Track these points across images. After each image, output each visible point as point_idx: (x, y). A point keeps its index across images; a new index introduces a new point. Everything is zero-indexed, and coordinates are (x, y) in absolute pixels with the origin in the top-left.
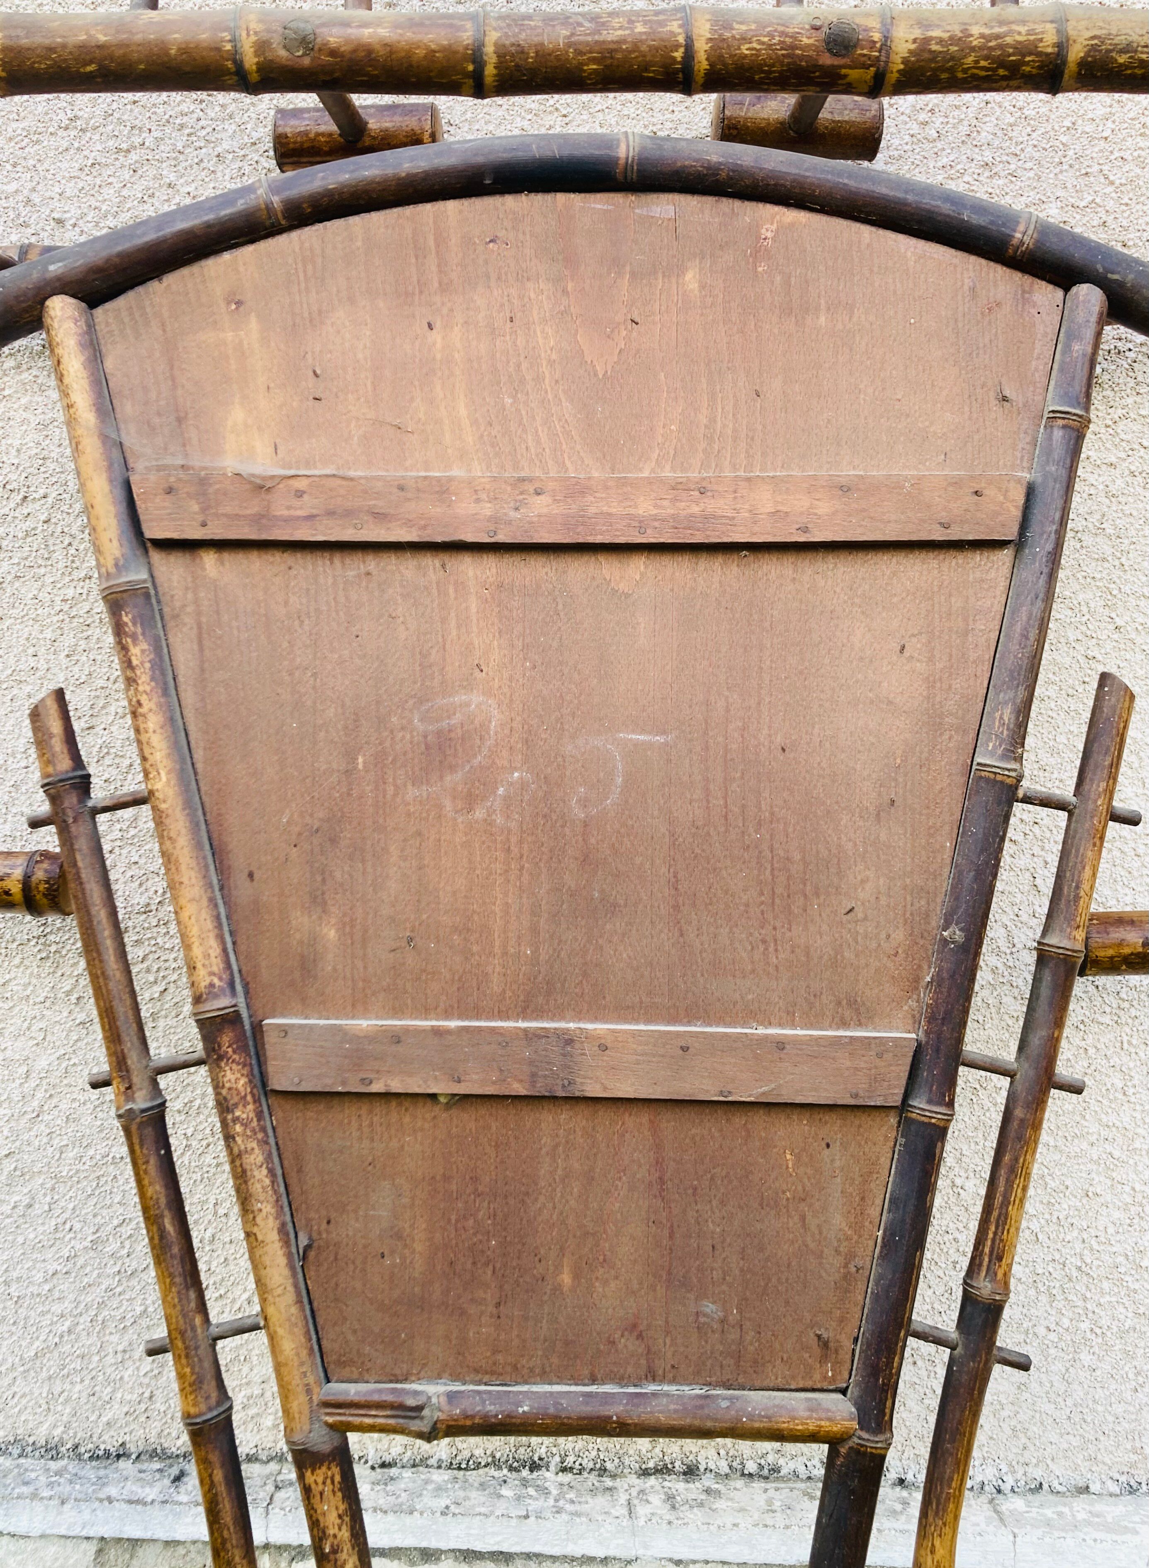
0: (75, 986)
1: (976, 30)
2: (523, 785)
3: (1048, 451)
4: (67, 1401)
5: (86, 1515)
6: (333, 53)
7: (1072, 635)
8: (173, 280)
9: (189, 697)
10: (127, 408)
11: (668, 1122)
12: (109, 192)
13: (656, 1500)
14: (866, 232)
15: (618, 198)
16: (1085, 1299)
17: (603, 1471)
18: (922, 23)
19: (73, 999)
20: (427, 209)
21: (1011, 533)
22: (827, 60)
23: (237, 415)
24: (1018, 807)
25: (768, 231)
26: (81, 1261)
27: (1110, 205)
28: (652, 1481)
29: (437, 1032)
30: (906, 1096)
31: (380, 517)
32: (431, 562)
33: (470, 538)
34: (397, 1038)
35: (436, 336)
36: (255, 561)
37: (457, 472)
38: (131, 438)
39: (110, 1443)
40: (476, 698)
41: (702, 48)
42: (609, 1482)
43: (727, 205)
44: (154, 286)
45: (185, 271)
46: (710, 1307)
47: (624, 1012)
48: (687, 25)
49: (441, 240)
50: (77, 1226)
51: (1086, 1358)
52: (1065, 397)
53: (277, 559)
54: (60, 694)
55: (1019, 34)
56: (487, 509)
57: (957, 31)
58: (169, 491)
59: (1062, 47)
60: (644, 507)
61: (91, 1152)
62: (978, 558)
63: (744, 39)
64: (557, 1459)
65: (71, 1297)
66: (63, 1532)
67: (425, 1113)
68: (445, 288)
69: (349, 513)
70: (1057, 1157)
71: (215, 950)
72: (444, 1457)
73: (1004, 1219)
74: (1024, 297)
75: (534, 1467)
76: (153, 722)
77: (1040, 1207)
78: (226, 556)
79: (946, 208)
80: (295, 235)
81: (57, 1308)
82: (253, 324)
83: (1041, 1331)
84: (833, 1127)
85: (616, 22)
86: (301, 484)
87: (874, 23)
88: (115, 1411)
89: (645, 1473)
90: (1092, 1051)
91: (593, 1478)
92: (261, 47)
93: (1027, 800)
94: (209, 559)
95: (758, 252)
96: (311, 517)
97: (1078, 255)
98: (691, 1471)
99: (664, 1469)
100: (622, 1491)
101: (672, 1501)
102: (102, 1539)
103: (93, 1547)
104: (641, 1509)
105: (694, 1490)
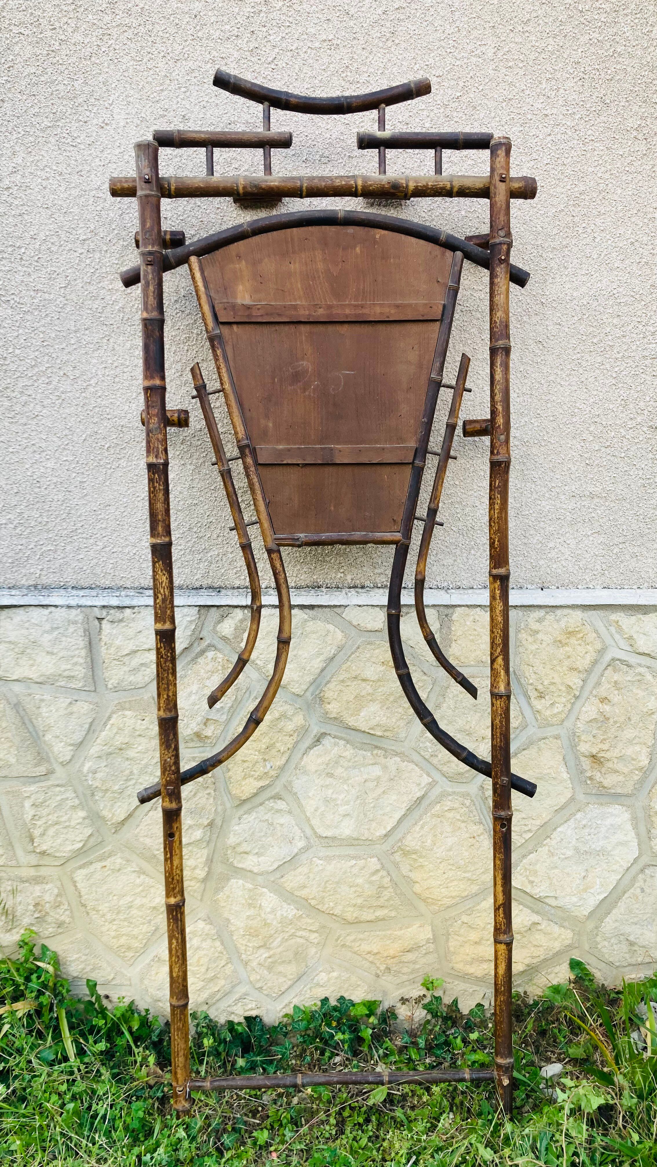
1: (430, 184)
2: (318, 385)
3: (448, 296)
5: (196, 599)
6: (263, 189)
7: (469, 342)
8: (221, 251)
9: (231, 363)
10: (211, 286)
11: (357, 470)
12: (180, 209)
13: (353, 592)
14: (403, 236)
15: (338, 227)
17: (338, 588)
18: (416, 182)
20: (289, 230)
21: (439, 317)
22: (392, 191)
23: (241, 288)
24: (442, 389)
25: (377, 236)
27: (480, 211)
28: (352, 589)
29: (299, 448)
30: (414, 460)
31: (279, 315)
32: (292, 327)
33: (303, 320)
34: (289, 450)
35: (292, 266)
36: (247, 327)
37: (298, 303)
38: (212, 294)
39: (197, 585)
40: (305, 363)
41: (359, 188)
42: (340, 590)
43: (367, 229)
44: (217, 252)
45: (225, 248)
46: (367, 514)
47: (345, 443)
48: (356, 183)
49: (292, 239)
51: (473, 552)
52: (452, 282)
53: (252, 326)
54: (198, 363)
55: (441, 184)
56: (307, 313)
57: (425, 184)
58: (225, 309)
59: (452, 187)
60: (347, 311)
62: (431, 324)
63: (371, 185)
66: (189, 604)
67: (296, 468)
68: (294, 252)
69: (272, 314)
71: (243, 429)
73: (437, 489)
74: (443, 254)
76: (224, 370)
78: (240, 326)
79: (423, 231)
80: (254, 238)
81: (180, 548)
82: (244, 262)
84: (396, 469)
85: (338, 181)
86: (259, 307)
87: (404, 182)
89: (350, 588)
91: (335, 589)
92: (244, 188)
93: (444, 386)
94: (235, 327)
95: (375, 242)
96: (262, 316)
97: (456, 243)
98: (363, 587)
99: (355, 587)
100: (344, 591)
101: (357, 592)
102: (200, 606)
103: (197, 608)
104: (350, 594)
105: (363, 590)
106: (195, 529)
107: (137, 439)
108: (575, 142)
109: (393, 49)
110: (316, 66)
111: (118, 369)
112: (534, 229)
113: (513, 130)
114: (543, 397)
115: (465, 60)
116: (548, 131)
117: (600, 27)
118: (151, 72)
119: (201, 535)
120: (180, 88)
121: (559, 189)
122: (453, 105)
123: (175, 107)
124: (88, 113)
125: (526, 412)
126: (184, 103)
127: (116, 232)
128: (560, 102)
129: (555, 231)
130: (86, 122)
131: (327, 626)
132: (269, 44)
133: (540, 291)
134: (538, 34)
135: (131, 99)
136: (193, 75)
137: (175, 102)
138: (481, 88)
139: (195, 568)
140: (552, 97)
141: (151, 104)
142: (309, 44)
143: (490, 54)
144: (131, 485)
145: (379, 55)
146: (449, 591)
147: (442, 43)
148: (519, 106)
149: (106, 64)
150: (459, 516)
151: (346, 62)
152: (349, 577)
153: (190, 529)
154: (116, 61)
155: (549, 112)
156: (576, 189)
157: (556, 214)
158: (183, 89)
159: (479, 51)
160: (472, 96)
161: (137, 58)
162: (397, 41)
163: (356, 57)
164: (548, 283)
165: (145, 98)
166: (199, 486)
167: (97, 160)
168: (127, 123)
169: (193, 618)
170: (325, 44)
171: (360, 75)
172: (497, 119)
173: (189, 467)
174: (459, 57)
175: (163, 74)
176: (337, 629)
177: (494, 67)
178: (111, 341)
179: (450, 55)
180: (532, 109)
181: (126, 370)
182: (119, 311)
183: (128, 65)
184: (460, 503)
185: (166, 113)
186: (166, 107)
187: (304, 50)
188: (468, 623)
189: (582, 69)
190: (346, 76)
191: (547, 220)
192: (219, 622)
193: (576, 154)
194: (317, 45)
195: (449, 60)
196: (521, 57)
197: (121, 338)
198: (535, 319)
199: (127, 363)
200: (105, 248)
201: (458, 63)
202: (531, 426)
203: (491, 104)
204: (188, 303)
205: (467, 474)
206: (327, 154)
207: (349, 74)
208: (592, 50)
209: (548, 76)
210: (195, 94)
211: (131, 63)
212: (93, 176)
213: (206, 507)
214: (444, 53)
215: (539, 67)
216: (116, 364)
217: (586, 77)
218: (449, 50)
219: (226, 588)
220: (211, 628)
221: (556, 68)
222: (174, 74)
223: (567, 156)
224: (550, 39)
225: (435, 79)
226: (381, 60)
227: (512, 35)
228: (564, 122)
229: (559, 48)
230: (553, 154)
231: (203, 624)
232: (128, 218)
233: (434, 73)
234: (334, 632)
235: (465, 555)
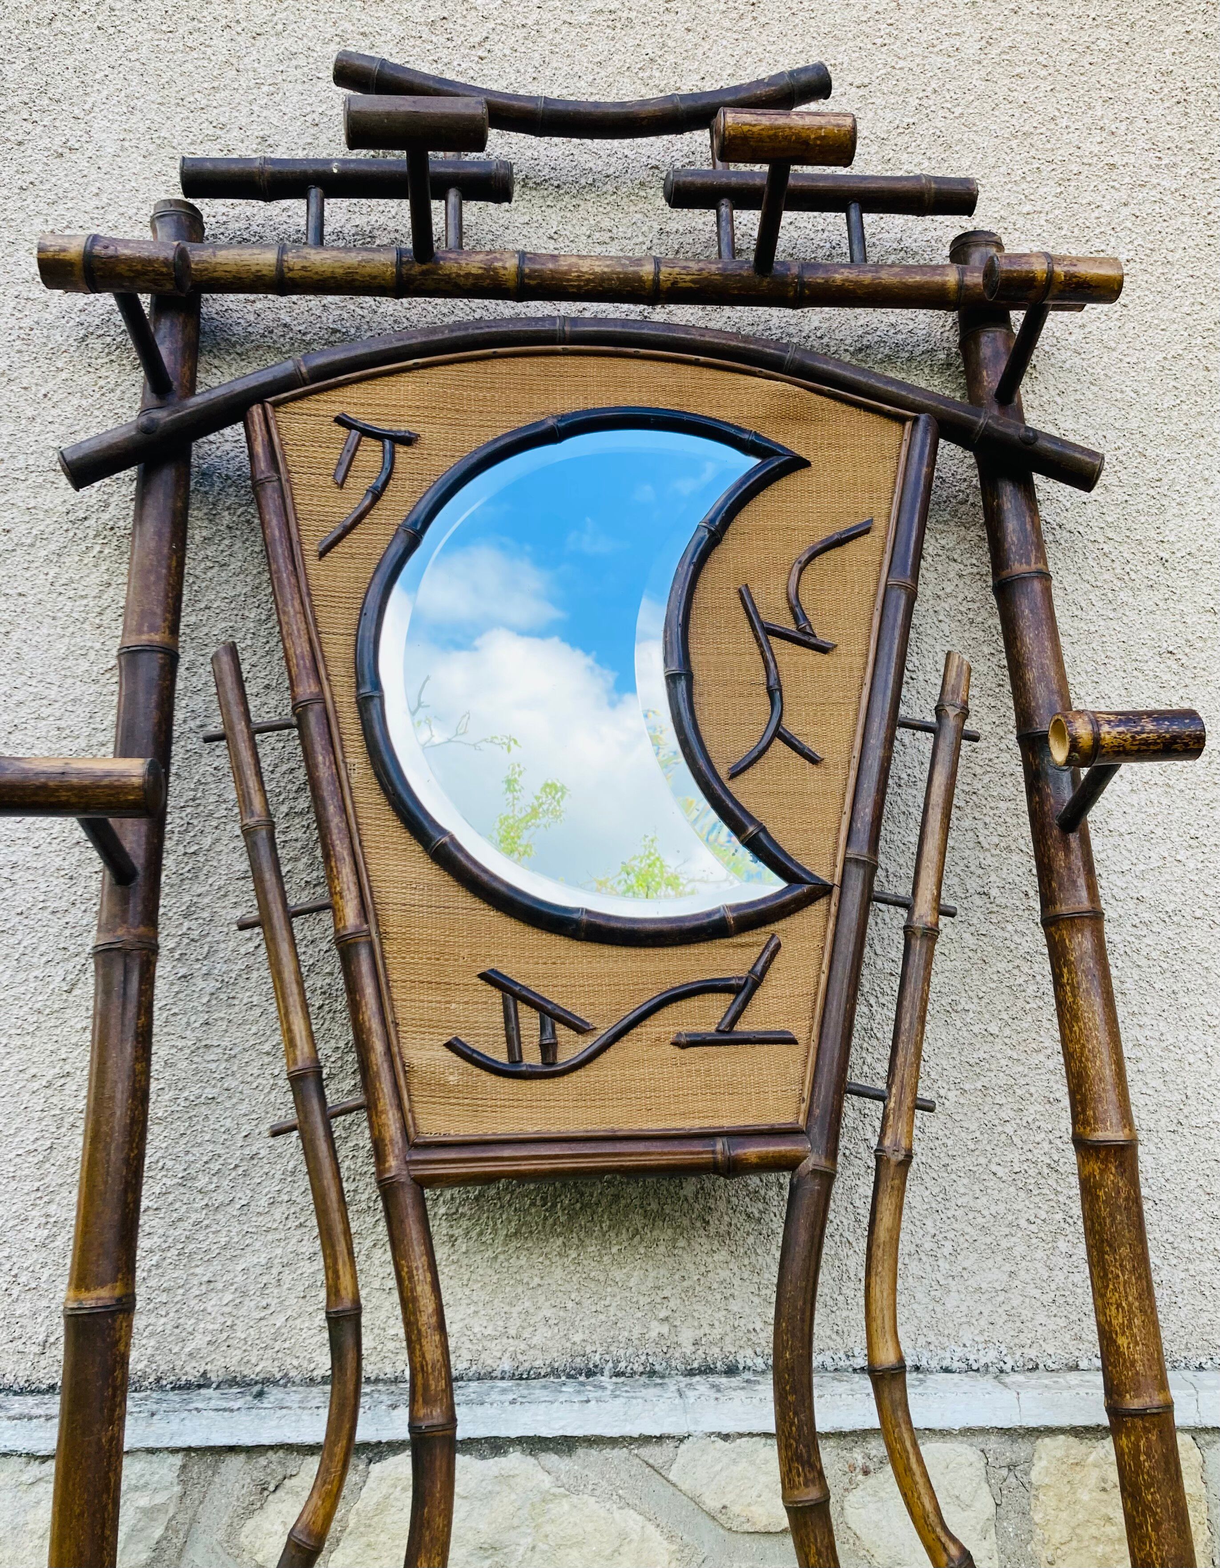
0: (179, 944)
4: (152, 1334)
5: (175, 1426)
13: (703, 1388)
16: (1057, 1193)
17: (652, 1373)
19: (177, 956)
26: (171, 1198)
28: (697, 1378)
39: (192, 1373)
42: (659, 1381)
50: (170, 1164)
61: (186, 1094)
64: (610, 1364)
65: (161, 1231)
66: (151, 1444)
70: (1021, 1069)
72: (507, 1368)
75: (590, 1374)
77: (1012, 1114)
83: (1023, 1223)
88: (200, 1341)
89: (691, 1373)
90: (1039, 977)
91: (644, 1379)
98: (731, 1371)
99: (707, 1370)
100: (671, 1385)
101: (716, 1388)
102: (189, 1450)
103: (178, 1460)
104: (691, 1394)
105: (735, 1381)
106: (202, 1181)
107: (52, 905)
108: (1187, 219)
109: (754, 33)
110: (580, 56)
111: (23, 711)
112: (1119, 396)
113: (1041, 191)
114: (1199, 793)
115: (918, 60)
116: (1123, 195)
117: (1205, 12)
118: (195, 54)
119: (220, 1197)
120: (259, 85)
121: (1163, 314)
122: (899, 140)
123: (244, 121)
124: (29, 126)
125: (1159, 831)
126: (265, 113)
127: (64, 375)
128: (1141, 143)
129: (1169, 401)
130: (20, 143)
131: (617, 1515)
132: (474, 13)
133: (1153, 534)
134: (1074, 21)
135: (139, 103)
136: (294, 63)
137: (245, 111)
138: (958, 111)
139: (192, 1313)
140: (1119, 132)
141: (186, 113)
142: (567, 17)
143: (971, 49)
144: (17, 1041)
145: (725, 43)
146: (1007, 1379)
147: (863, 26)
148: (1049, 146)
149: (86, 35)
150: (1009, 1129)
151: (650, 51)
152: (686, 1336)
153: (186, 1180)
154: (111, 30)
155: (1116, 159)
156: (1204, 314)
157: (1167, 364)
158: (265, 89)
159: (946, 45)
160: (939, 125)
161: (164, 27)
162: (763, 20)
163: (671, 43)
164: (1169, 516)
165: (173, 101)
166: (226, 1043)
167: (39, 220)
168: (123, 149)
169: (160, 1499)
170: (601, 18)
171: (681, 76)
172: (1003, 169)
173: (201, 984)
174: (902, 54)
175: (222, 58)
176: (651, 1528)
177: (983, 73)
178: (15, 636)
179: (884, 49)
180: (1080, 153)
181: (45, 712)
182: (47, 560)
183: (139, 39)
184: (1007, 1089)
185: (219, 132)
186: (222, 120)
187: (553, 27)
188: (1085, 1496)
189: (1180, 84)
190: (650, 77)
191: (1146, 376)
192: (249, 1511)
193: (1192, 243)
194: (584, 18)
195: (881, 56)
196: (1041, 59)
197: (44, 630)
198: (1147, 599)
199: (53, 693)
200: (30, 412)
201: (901, 63)
202: (1179, 871)
203: (984, 141)
204: (239, 544)
205: (1020, 1003)
206: (606, 223)
207: (657, 74)
208: (1194, 50)
209: (1105, 94)
210: (295, 99)
211: (148, 36)
212: (22, 253)
213: (244, 1108)
214: (870, 46)
215: (1083, 78)
216: (19, 696)
217: (1191, 98)
218: (879, 41)
219: (286, 1381)
220: (220, 1535)
221: (1121, 82)
222: (246, 60)
223: (1171, 246)
224: (1101, 30)
225: (854, 89)
226: (730, 52)
227: (1015, 19)
228: (1154, 181)
229: (1123, 45)
230: (1140, 241)
231: (194, 1520)
232: (99, 347)
233: (849, 79)
234: (643, 1540)
235: (1039, 1254)
